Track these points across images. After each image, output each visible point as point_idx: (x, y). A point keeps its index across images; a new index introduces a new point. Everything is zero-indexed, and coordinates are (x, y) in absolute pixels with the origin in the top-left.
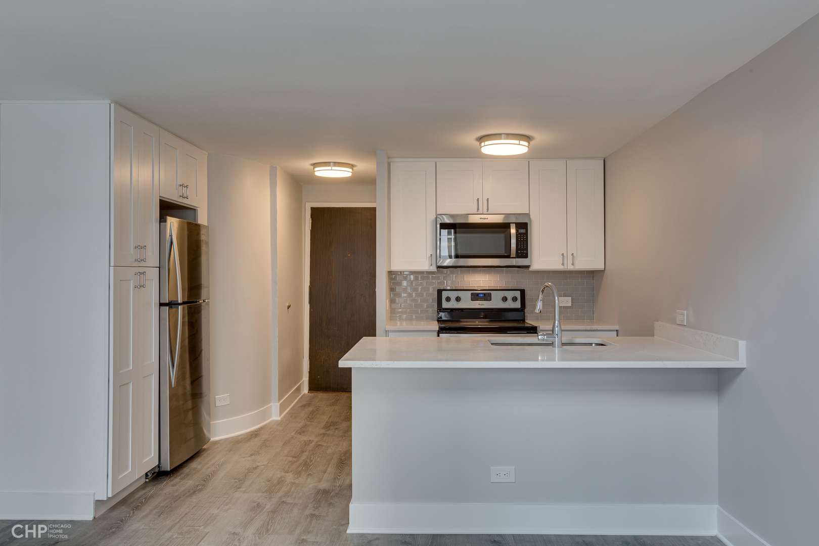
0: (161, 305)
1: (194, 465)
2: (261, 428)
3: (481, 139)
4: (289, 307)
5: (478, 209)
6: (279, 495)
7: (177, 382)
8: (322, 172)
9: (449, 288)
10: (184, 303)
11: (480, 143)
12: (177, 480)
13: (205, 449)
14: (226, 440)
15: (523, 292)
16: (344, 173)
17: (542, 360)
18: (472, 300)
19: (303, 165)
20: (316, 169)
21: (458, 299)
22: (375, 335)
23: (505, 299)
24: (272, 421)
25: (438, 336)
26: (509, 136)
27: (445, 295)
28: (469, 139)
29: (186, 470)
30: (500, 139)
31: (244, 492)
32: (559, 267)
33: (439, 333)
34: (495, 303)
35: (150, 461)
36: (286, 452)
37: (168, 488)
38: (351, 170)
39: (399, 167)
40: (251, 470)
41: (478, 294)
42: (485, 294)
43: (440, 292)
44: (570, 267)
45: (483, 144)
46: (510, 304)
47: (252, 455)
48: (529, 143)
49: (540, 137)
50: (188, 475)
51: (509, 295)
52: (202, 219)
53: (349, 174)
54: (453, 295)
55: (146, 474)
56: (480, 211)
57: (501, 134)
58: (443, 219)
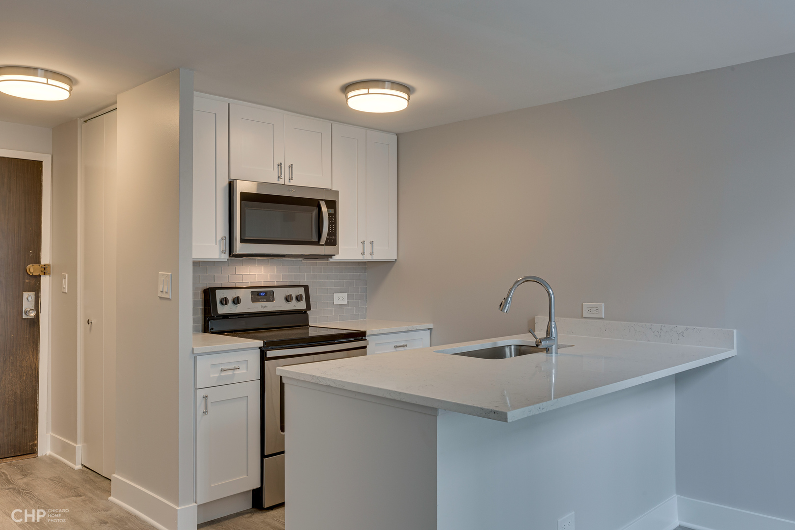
5: (280, 178)
15: (306, 288)
18: (253, 300)
21: (237, 301)
23: (288, 299)
27: (220, 295)
28: (331, 86)
34: (278, 304)
41: (258, 293)
42: (266, 293)
43: (212, 292)
45: (350, 94)
46: (294, 306)
49: (425, 89)
51: (294, 292)
54: (231, 295)
56: (282, 181)
57: (383, 81)
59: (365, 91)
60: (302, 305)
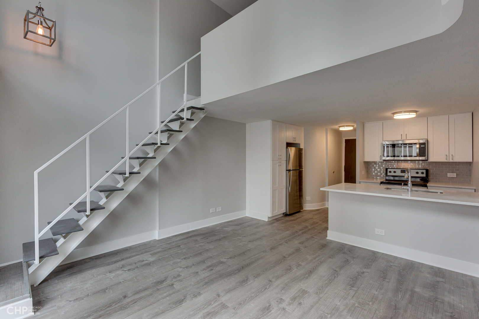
0: (287, 170)
1: (297, 214)
2: (321, 209)
3: (394, 114)
4: (334, 172)
5: (402, 138)
6: (314, 226)
7: (291, 190)
8: (342, 129)
9: (390, 168)
10: (293, 170)
11: (394, 115)
12: (290, 217)
13: (301, 211)
14: (309, 210)
15: (427, 170)
16: (351, 128)
17: (404, 196)
18: (401, 172)
19: (336, 127)
20: (340, 128)
21: (395, 172)
22: (356, 183)
23: (418, 173)
24: (326, 207)
25: (380, 185)
26: (405, 112)
27: (389, 170)
28: (389, 114)
29: (294, 215)
30: (401, 113)
31: (305, 223)
32: (444, 160)
33: (380, 184)
35: (283, 210)
36: (324, 216)
37: (288, 218)
38: (353, 127)
39: (367, 125)
40: (310, 219)
43: (387, 169)
44: (448, 161)
46: (420, 175)
47: (314, 215)
48: (416, 113)
49: (421, 111)
50: (294, 216)
51: (420, 171)
52: (302, 146)
53: (352, 129)
54: (392, 170)
55: (283, 213)
56: (403, 139)
58: (385, 142)
59: (408, 114)
60: (424, 175)
